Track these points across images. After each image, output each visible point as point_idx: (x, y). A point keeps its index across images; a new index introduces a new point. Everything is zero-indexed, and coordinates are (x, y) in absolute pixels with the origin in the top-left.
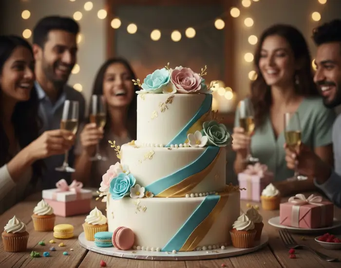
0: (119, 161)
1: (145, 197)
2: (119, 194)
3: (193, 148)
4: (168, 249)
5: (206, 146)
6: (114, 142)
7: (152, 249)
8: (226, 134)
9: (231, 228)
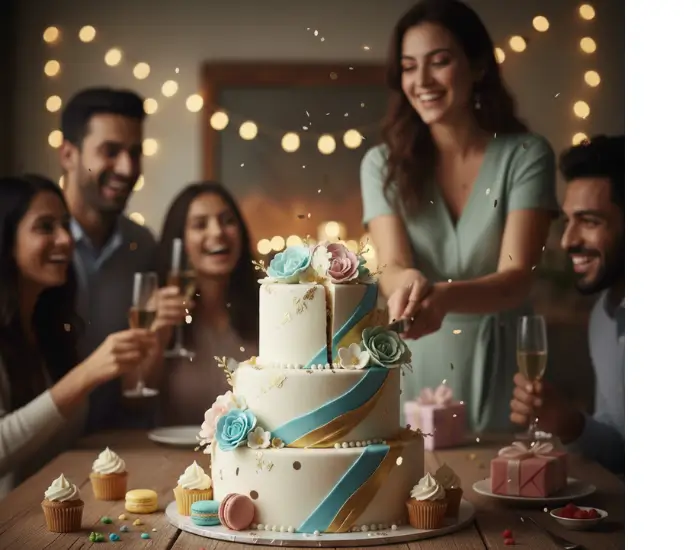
0: (230, 388)
1: (270, 447)
2: (231, 442)
3: (346, 370)
4: (308, 528)
5: (365, 368)
6: (224, 358)
7: (282, 529)
8: (398, 347)
9: (407, 497)
